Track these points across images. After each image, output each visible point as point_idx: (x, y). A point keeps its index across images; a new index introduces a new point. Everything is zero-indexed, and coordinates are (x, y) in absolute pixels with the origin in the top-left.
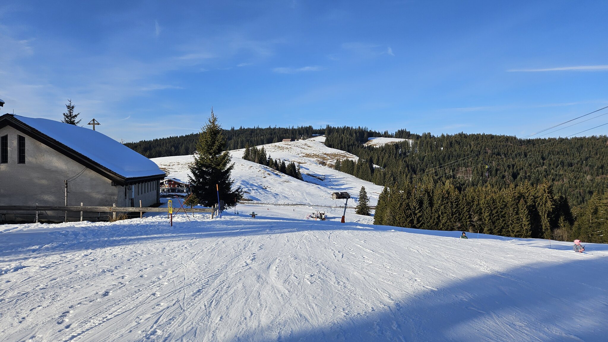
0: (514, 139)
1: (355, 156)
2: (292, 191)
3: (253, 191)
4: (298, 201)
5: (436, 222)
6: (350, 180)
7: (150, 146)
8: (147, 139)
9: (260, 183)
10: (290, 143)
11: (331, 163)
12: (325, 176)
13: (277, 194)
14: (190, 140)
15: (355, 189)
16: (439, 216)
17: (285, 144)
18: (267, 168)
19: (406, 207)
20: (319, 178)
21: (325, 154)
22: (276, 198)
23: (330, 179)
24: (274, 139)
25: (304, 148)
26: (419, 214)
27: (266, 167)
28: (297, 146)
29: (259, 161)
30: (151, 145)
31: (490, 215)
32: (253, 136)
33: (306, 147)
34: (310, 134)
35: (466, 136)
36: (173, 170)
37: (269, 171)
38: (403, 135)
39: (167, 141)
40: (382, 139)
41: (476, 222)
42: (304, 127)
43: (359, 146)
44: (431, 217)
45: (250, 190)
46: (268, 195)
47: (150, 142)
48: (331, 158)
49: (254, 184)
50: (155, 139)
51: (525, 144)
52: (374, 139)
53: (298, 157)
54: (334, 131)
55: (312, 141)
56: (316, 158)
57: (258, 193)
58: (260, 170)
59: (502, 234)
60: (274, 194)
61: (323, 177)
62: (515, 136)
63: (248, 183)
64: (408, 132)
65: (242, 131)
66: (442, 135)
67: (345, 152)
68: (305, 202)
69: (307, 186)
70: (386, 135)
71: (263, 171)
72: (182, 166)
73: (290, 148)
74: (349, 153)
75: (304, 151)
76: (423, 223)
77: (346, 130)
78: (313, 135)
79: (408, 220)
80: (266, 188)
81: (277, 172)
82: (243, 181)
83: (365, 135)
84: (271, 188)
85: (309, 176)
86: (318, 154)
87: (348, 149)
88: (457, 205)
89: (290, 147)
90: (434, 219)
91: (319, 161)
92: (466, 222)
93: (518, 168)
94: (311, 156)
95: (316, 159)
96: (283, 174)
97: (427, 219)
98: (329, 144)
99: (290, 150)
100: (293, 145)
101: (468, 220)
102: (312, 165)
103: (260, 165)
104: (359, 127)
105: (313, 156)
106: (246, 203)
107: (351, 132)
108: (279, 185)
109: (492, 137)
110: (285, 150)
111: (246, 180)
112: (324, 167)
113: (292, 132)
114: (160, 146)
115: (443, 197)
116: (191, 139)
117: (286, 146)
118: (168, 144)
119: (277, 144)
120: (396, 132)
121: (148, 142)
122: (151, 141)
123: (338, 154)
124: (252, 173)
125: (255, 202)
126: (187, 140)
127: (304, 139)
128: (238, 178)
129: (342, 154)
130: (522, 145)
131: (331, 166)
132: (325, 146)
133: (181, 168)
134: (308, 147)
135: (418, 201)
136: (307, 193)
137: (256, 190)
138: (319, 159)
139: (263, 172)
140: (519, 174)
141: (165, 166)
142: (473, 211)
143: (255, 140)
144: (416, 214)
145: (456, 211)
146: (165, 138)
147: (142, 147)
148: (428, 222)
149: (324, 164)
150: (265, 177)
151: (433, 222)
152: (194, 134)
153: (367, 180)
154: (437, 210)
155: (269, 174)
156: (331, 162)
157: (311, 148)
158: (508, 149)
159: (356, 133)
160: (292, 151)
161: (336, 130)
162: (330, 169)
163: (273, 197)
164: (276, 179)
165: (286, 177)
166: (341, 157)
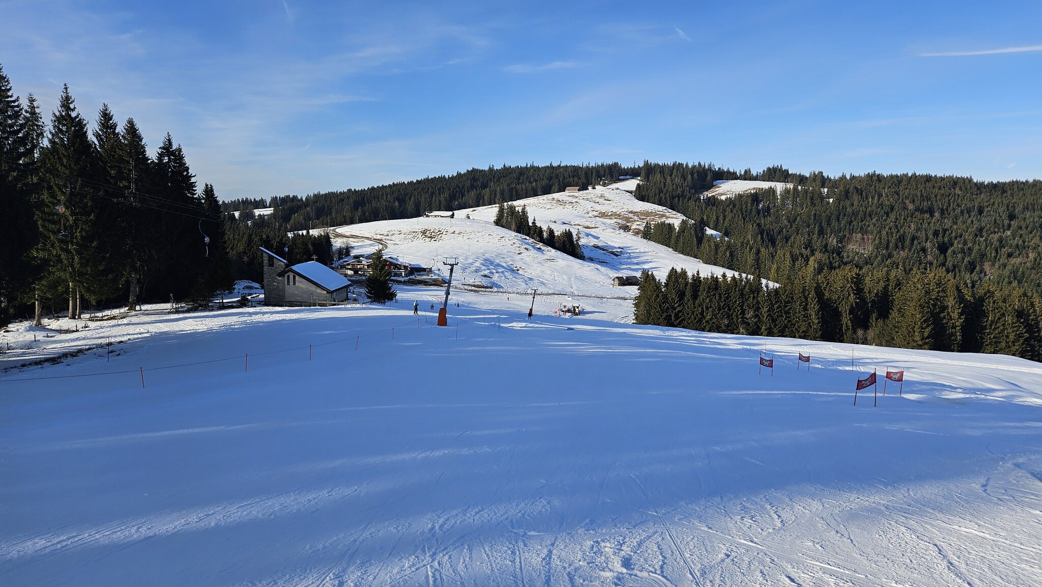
0: (967, 181)
1: (680, 214)
2: (556, 274)
3: (497, 275)
4: (559, 289)
5: (700, 318)
6: (663, 255)
7: (363, 199)
8: (359, 188)
9: (511, 263)
10: (576, 194)
11: (638, 227)
12: (622, 249)
13: (531, 279)
14: (423, 189)
15: (663, 270)
16: (703, 311)
17: (569, 196)
18: (525, 239)
19: (663, 299)
20: (612, 253)
21: (631, 212)
22: (527, 284)
23: (629, 253)
24: (553, 188)
25: (598, 202)
26: (679, 309)
27: (524, 237)
28: (587, 200)
29: (518, 227)
30: (364, 197)
31: (769, 311)
32: (521, 181)
33: (601, 201)
34: (616, 177)
35: (880, 178)
36: (392, 242)
37: (528, 244)
38: (775, 176)
39: (389, 190)
40: (739, 183)
41: (751, 318)
42: (605, 164)
43: (691, 197)
44: (693, 313)
45: (492, 273)
46: (517, 280)
47: (363, 191)
48: (640, 219)
49: (501, 263)
50: (370, 187)
51: (986, 191)
52: (724, 183)
53: (585, 218)
54: (656, 171)
55: (613, 190)
56: (615, 218)
57: (503, 278)
58: (514, 243)
59: (784, 334)
60: (526, 279)
61: (619, 250)
62: (971, 177)
63: (492, 263)
64: (785, 170)
65: (507, 171)
66: (843, 176)
67: (665, 208)
68: (568, 290)
69: (580, 266)
70: (747, 176)
71: (518, 243)
72: (405, 235)
73: (576, 202)
74: (670, 211)
75: (597, 207)
76: (683, 320)
77: (677, 167)
78: (620, 177)
79: (665, 314)
80: (518, 270)
81: (540, 245)
82: (486, 260)
83: (709, 178)
84: (525, 270)
85: (597, 249)
86: (619, 212)
87: (671, 203)
88: (727, 298)
89: (577, 200)
90: (697, 315)
91: (619, 224)
92: (738, 319)
93: (954, 234)
94: (607, 216)
95: (615, 220)
96: (550, 248)
97: (688, 314)
98: (641, 195)
99: (575, 207)
100: (581, 198)
101: (740, 316)
102: (607, 231)
103: (516, 234)
104: (699, 163)
105: (611, 215)
106: (482, 291)
107: (683, 172)
108: (538, 265)
109: (928, 179)
110: (567, 205)
111: (491, 259)
112: (625, 234)
113: (586, 173)
114: (378, 198)
115: (709, 287)
116: (425, 187)
117: (570, 199)
118: (389, 196)
119: (556, 196)
120: (764, 171)
121: (359, 193)
122: (364, 189)
123: (652, 212)
124: (502, 248)
125: (495, 289)
126: (418, 189)
127: (604, 185)
128: (480, 255)
129: (659, 213)
130: (981, 193)
131: (637, 233)
132: (633, 198)
133: (403, 240)
134: (605, 200)
135: (677, 294)
136: (576, 278)
137: (502, 272)
138: (620, 221)
139: (518, 245)
140: (952, 245)
141: (381, 236)
142: (748, 306)
143: (522, 189)
144: (675, 309)
145: (724, 305)
146: (385, 185)
147: (351, 200)
148: (689, 319)
149: (626, 228)
150: (519, 254)
151: (695, 319)
152: (430, 178)
153: (691, 256)
154: (701, 303)
155: (527, 249)
156: (639, 225)
157: (609, 202)
158: (949, 200)
159: (692, 174)
160: (578, 208)
161: (659, 169)
162: (635, 238)
163: (523, 284)
164: (536, 255)
165: (552, 252)
166: (657, 216)
